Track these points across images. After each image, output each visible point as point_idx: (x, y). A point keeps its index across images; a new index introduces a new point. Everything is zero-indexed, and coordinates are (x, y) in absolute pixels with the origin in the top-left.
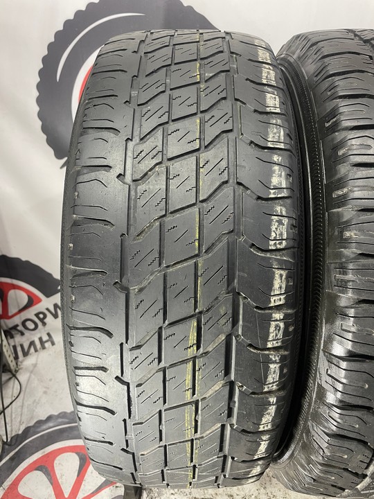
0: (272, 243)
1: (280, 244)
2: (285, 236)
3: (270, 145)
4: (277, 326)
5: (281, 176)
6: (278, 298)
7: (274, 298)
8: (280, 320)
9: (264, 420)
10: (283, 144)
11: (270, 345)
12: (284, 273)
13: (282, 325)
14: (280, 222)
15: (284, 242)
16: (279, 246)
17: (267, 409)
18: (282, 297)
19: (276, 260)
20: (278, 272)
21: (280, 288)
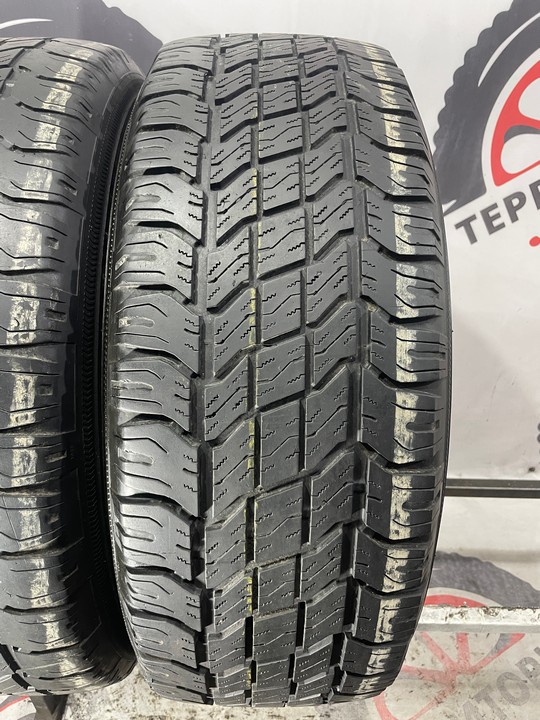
0: (11, 335)
1: (24, 337)
2: (33, 326)
3: (24, 195)
4: (24, 456)
5: (34, 239)
6: (23, 414)
7: (16, 415)
8: (29, 447)
9: (35, 593)
10: (47, 195)
11: (16, 483)
12: (31, 379)
13: (32, 454)
14: (26, 306)
15: (31, 334)
16: (22, 341)
17: (33, 576)
18: (29, 413)
19: (17, 359)
20: (20, 379)
21: (26, 400)
